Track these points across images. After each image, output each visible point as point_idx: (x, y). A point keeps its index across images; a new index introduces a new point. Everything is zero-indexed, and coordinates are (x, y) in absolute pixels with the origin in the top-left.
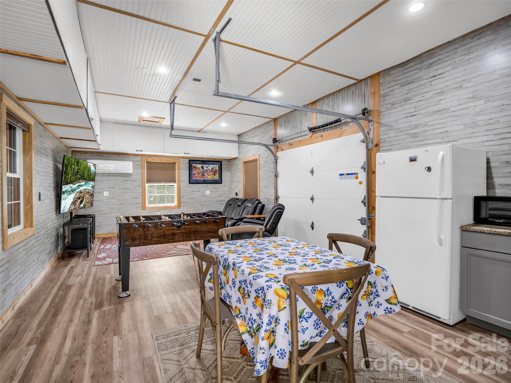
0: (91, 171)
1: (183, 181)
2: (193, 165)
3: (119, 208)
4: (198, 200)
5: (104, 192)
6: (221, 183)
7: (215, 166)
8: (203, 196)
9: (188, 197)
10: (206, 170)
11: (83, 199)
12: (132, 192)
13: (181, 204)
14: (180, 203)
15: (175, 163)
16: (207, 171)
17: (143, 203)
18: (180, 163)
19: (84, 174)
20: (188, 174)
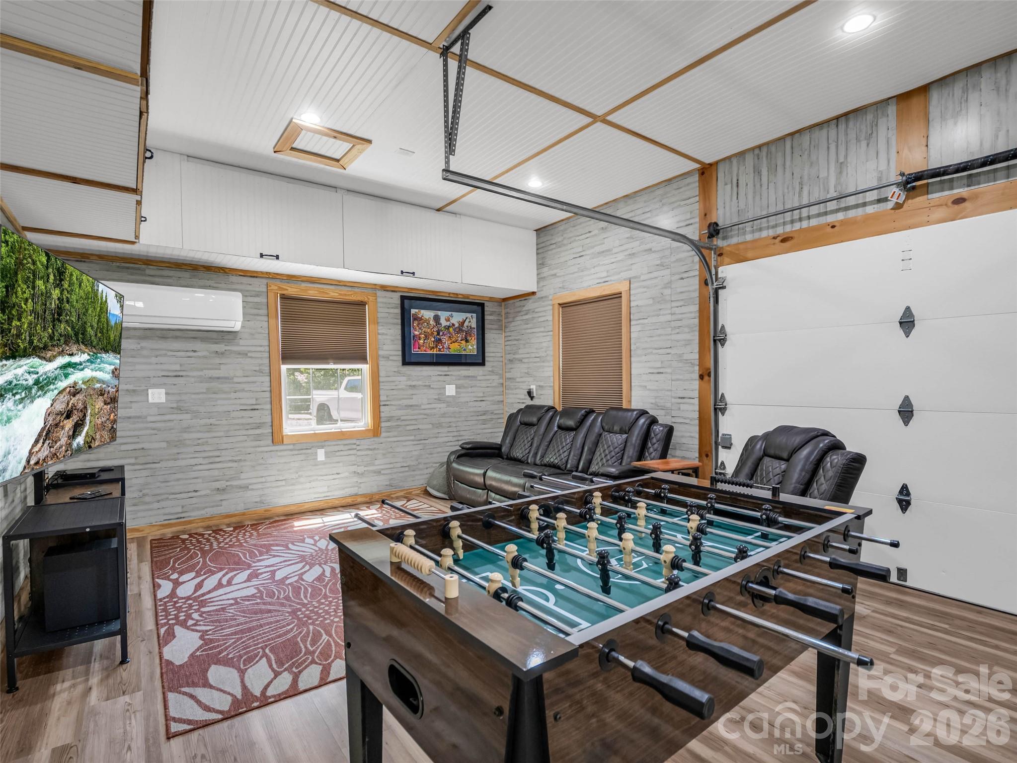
0: (111, 318)
1: (387, 358)
2: (413, 311)
3: (199, 441)
4: (426, 412)
5: (150, 391)
6: (483, 364)
7: (469, 315)
8: (439, 399)
9: (400, 402)
10: (445, 326)
11: (85, 415)
12: (239, 391)
13: (383, 424)
14: (380, 422)
15: (363, 304)
16: (448, 329)
17: (276, 423)
18: (379, 305)
19: (85, 323)
20: (400, 337)
